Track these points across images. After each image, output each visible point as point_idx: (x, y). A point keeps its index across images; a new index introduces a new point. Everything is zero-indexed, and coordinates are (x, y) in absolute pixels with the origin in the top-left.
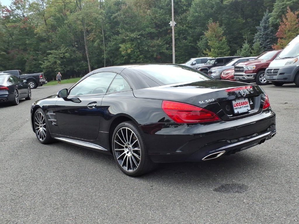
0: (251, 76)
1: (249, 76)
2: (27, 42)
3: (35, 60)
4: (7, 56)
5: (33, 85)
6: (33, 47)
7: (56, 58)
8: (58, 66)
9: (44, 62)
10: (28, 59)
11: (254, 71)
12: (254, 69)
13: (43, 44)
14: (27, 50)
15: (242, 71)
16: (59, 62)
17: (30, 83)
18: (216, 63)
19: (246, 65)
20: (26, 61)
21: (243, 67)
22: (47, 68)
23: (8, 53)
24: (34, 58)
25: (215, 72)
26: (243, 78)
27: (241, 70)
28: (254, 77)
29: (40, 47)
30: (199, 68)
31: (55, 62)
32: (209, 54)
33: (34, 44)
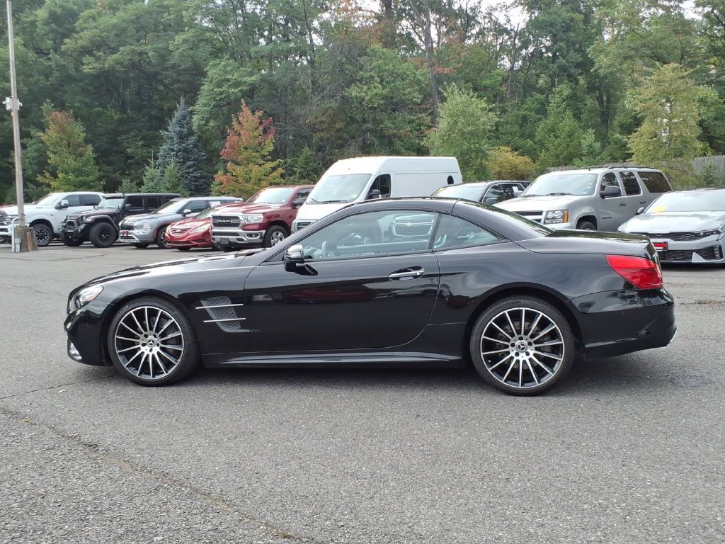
0: (256, 235)
1: (250, 235)
11: (262, 226)
12: (261, 221)
15: (236, 225)
18: (127, 205)
19: (244, 212)
21: (237, 218)
25: (140, 227)
26: (238, 239)
27: (233, 224)
28: (261, 238)
30: (87, 217)
32: (53, 184)
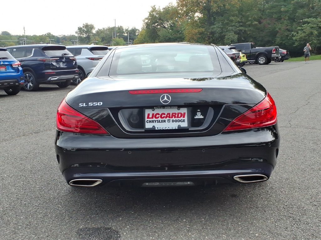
2: (282, 9)
3: (289, 30)
4: (259, 26)
5: (264, 60)
6: (288, 15)
7: (313, 27)
8: (313, 38)
9: (298, 33)
10: (280, 29)
13: (301, 11)
14: (281, 19)
16: (316, 32)
17: (261, 58)
20: (278, 32)
22: (300, 41)
23: (260, 23)
24: (287, 28)
29: (297, 14)
31: (312, 33)
33: (290, 11)
